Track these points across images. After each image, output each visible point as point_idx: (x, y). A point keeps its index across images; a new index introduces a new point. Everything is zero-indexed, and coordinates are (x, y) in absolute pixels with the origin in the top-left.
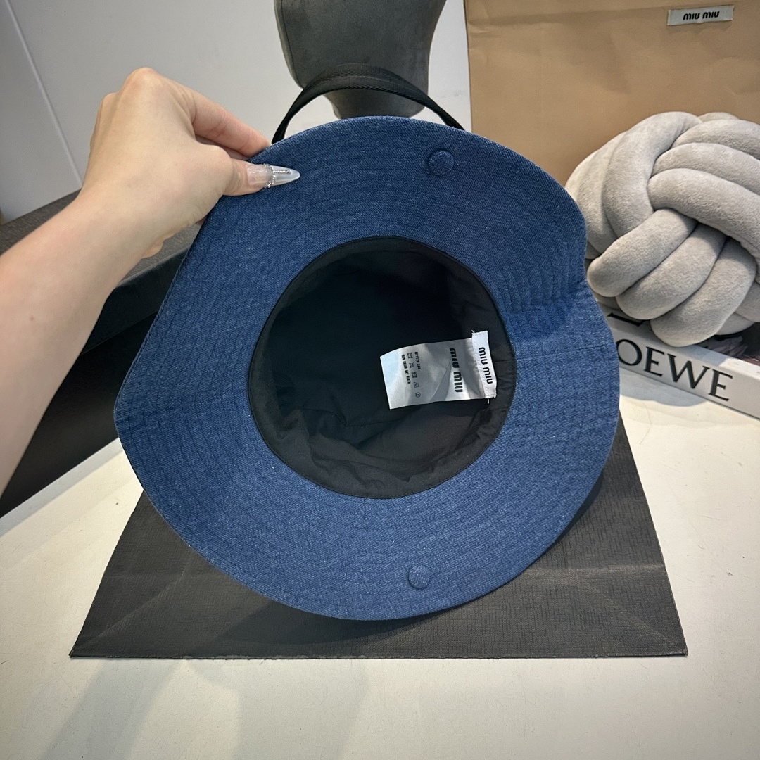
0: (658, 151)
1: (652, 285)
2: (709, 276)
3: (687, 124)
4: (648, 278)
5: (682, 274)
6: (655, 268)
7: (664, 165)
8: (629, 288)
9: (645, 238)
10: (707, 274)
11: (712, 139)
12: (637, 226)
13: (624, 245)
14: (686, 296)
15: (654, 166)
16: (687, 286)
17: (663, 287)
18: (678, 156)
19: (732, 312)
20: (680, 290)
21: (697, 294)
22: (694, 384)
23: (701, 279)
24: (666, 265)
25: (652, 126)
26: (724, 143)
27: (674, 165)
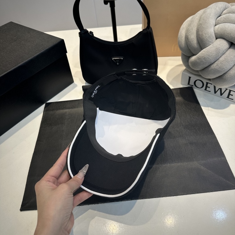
0: (217, 16)
1: (216, 66)
3: (226, 7)
4: (214, 64)
5: (227, 63)
6: (217, 60)
7: (219, 22)
9: (214, 49)
12: (210, 45)
13: (206, 52)
14: (227, 70)
15: (216, 22)
16: (228, 67)
17: (220, 67)
18: (225, 18)
20: (226, 68)
23: (233, 64)
24: (221, 59)
25: (215, 7)
27: (223, 22)
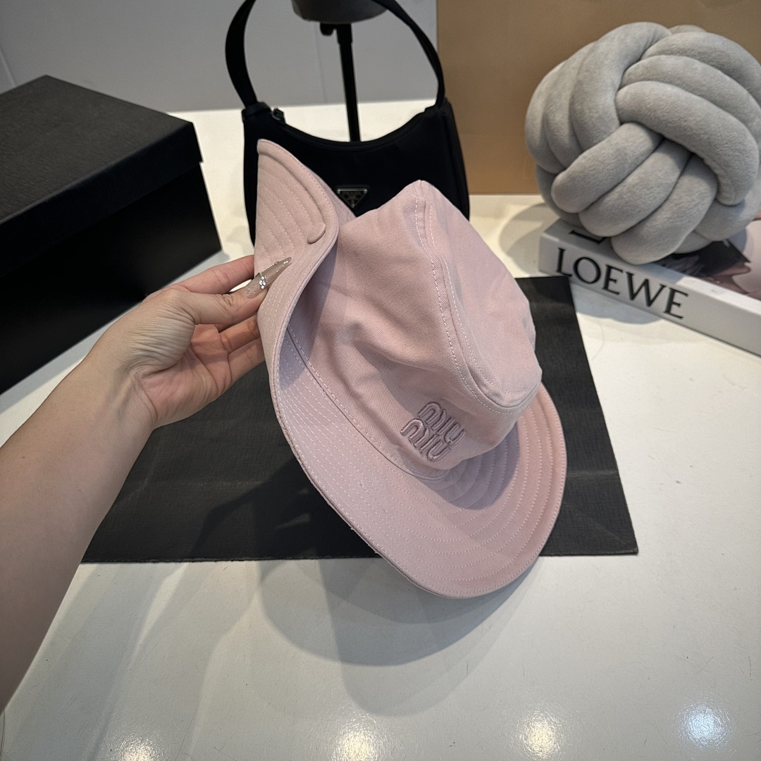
0: (626, 62)
1: (616, 200)
2: (671, 192)
3: (657, 36)
4: (612, 193)
5: (645, 190)
6: (619, 183)
7: (632, 77)
8: (592, 204)
9: (611, 151)
10: (670, 190)
11: (682, 52)
12: (603, 139)
13: (590, 159)
14: (649, 212)
15: (622, 78)
16: (649, 203)
17: (627, 202)
18: (647, 68)
19: (691, 230)
20: (642, 206)
21: (660, 211)
22: (650, 302)
23: (663, 195)
24: (630, 180)
25: (622, 37)
26: (694, 56)
27: (642, 77)
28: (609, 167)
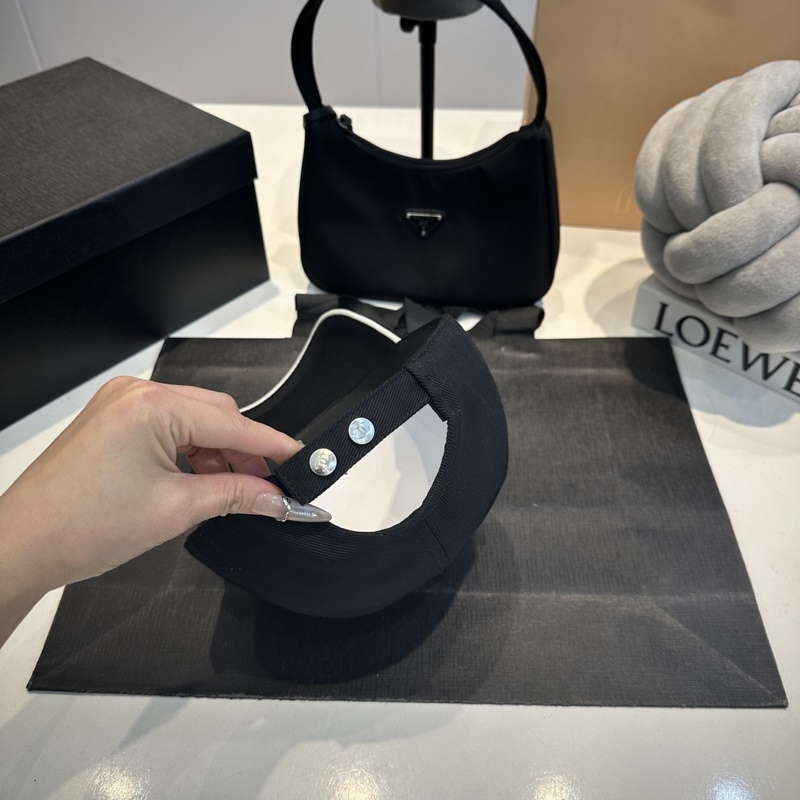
4: (749, 267)
5: (792, 267)
6: (759, 256)
7: (781, 126)
8: (720, 277)
12: (742, 201)
13: (725, 223)
15: (769, 127)
20: (786, 287)
22: (767, 375)
28: (749, 235)
